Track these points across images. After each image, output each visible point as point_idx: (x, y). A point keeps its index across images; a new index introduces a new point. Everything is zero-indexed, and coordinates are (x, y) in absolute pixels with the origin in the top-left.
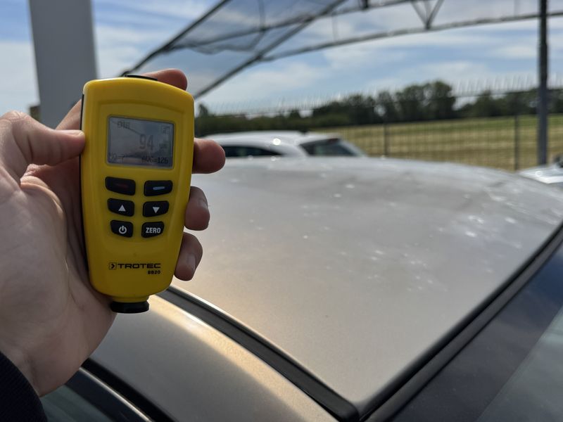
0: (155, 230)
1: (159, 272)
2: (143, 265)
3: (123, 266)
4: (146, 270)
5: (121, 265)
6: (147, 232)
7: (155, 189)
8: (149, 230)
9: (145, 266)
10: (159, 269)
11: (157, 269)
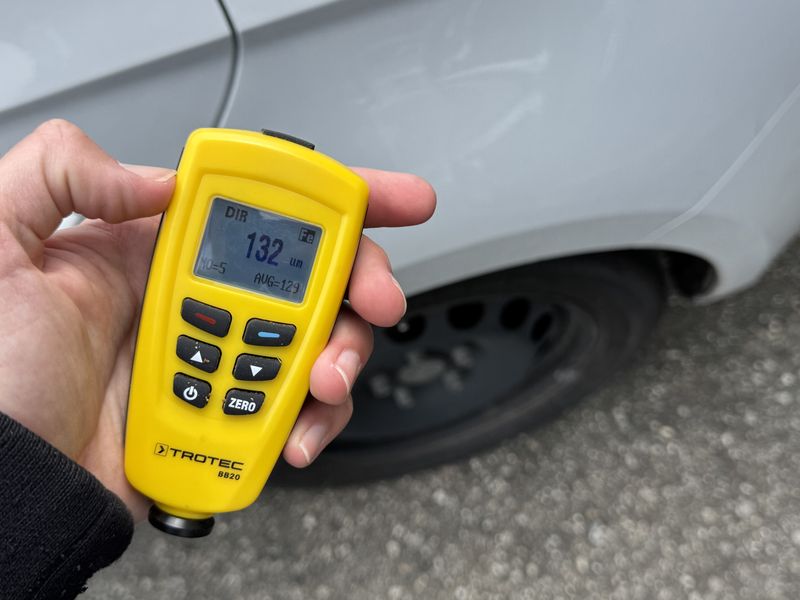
0: (246, 405)
1: (238, 477)
2: (213, 459)
3: (179, 454)
4: (216, 468)
5: (176, 451)
6: (231, 405)
7: (262, 334)
8: (237, 403)
9: (216, 462)
10: (238, 472)
11: (236, 472)
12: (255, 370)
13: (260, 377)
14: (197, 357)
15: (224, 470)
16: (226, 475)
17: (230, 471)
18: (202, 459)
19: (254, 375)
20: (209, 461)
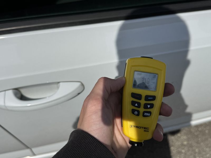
12: (149, 106)
13: (150, 108)
14: (136, 105)
15: (145, 130)
16: (146, 131)
17: (146, 130)
18: (140, 128)
19: (149, 107)
20: (142, 128)
